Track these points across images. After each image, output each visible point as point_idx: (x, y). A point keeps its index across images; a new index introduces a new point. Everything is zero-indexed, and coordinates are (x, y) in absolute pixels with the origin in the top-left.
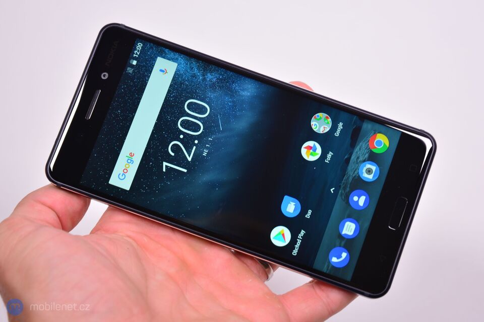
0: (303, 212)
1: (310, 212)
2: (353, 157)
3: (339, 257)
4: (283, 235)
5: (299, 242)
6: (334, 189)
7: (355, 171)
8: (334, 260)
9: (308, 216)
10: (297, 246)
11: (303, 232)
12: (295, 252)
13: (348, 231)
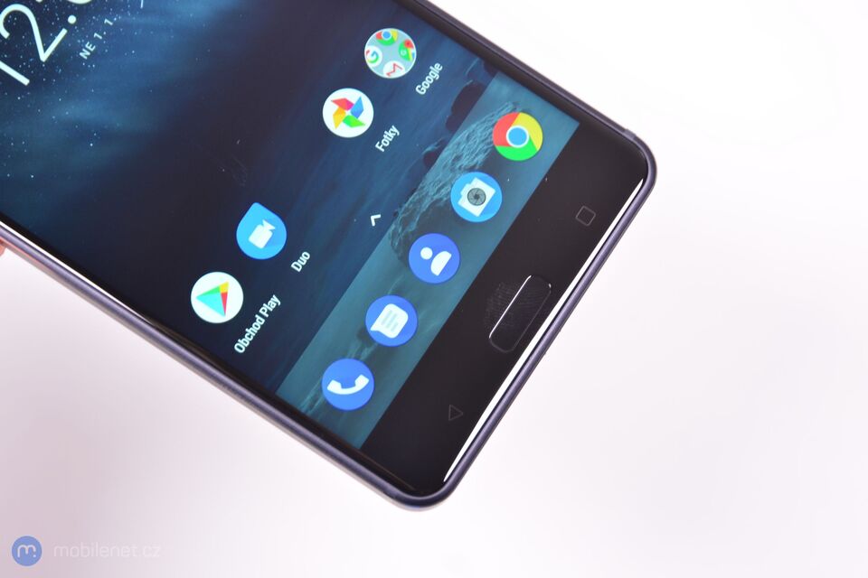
0: (289, 253)
1: (305, 258)
2: (447, 155)
3: (348, 383)
4: (224, 296)
5: (259, 322)
6: (379, 216)
7: (442, 187)
8: (334, 387)
9: (298, 265)
10: (252, 331)
11: (274, 302)
12: (242, 345)
13: (388, 326)
